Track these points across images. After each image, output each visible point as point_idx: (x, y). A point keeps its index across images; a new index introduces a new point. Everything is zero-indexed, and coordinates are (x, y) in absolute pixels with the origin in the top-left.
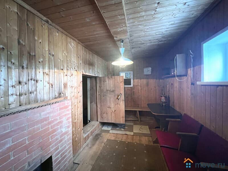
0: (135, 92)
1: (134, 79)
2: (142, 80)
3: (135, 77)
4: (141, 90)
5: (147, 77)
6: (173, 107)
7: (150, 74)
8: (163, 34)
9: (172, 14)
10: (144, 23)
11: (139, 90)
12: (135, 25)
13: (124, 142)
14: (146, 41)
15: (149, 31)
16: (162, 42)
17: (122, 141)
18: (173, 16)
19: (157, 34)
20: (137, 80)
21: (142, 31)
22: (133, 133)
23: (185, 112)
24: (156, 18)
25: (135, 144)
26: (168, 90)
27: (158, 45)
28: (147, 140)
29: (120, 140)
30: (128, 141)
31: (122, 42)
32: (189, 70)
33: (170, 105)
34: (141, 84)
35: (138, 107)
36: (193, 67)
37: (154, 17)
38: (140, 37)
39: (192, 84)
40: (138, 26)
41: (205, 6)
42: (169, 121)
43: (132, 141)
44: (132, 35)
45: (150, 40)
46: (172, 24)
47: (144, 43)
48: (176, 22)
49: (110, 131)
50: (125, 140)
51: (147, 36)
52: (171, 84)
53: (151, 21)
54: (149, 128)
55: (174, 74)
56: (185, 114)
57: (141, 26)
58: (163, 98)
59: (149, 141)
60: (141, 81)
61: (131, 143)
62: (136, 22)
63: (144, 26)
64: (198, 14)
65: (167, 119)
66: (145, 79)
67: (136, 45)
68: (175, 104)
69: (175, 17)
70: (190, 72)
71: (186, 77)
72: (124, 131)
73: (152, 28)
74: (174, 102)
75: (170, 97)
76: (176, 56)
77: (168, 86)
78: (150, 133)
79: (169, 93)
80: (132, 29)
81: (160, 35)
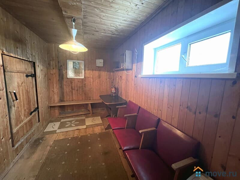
0: (86, 84)
1: (85, 70)
2: (94, 71)
3: (87, 67)
4: (93, 82)
5: (99, 69)
6: (121, 97)
7: (102, 66)
8: (117, 27)
9: (126, 10)
10: (100, 8)
11: (90, 82)
12: (91, 6)
13: (77, 137)
14: (101, 29)
15: (105, 19)
16: (115, 36)
17: (74, 137)
18: (126, 13)
19: (112, 25)
20: (89, 71)
21: (98, 16)
22: (85, 126)
23: (130, 99)
24: (113, 7)
25: (89, 135)
26: (117, 82)
27: (111, 38)
28: (100, 129)
29: (72, 136)
30: (81, 135)
31: (74, 21)
32: (134, 65)
33: (119, 95)
34: (93, 76)
35: (90, 100)
36: (137, 63)
37: (111, 5)
38: (95, 23)
39: (135, 77)
40: (94, 8)
41: (148, 14)
42: (118, 108)
43: (85, 134)
44: (86, 17)
45: (104, 30)
46: (125, 20)
47: (98, 32)
48: (129, 20)
49: (56, 130)
50: (77, 135)
51: (102, 24)
52: (120, 77)
53: (108, 9)
54: (101, 118)
55: (123, 67)
56: (129, 101)
57: (98, 10)
58: (113, 89)
59: (102, 129)
60: (93, 73)
61: (84, 136)
62: (93, 3)
63: (100, 11)
64: (143, 19)
65: (117, 107)
66: (97, 70)
67: (90, 31)
68: (122, 93)
69: (128, 14)
70: (135, 66)
71: (131, 71)
72: (75, 126)
73: (108, 17)
74: (121, 93)
75: (118, 88)
76: (126, 51)
77: (117, 78)
78: (102, 122)
79: (118, 85)
80: (87, 10)
81: (114, 28)
